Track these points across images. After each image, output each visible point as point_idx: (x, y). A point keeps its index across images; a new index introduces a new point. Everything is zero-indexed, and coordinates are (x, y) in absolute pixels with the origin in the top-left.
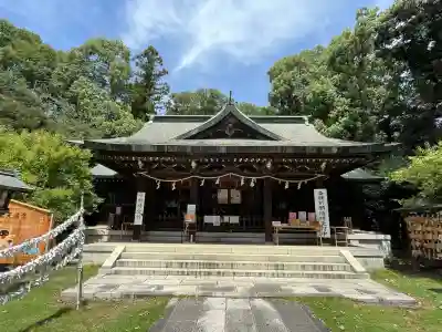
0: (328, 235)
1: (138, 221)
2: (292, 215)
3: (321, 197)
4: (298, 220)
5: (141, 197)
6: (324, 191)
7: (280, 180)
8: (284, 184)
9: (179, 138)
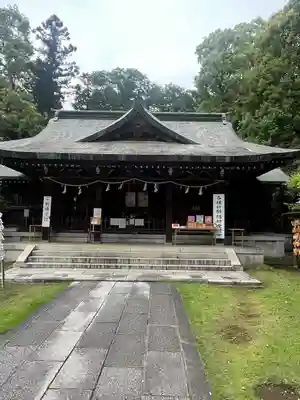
0: (223, 237)
1: (46, 223)
2: (190, 218)
3: (219, 202)
4: (196, 222)
5: (47, 201)
6: (222, 196)
7: (182, 186)
8: (184, 189)
9: (84, 141)
